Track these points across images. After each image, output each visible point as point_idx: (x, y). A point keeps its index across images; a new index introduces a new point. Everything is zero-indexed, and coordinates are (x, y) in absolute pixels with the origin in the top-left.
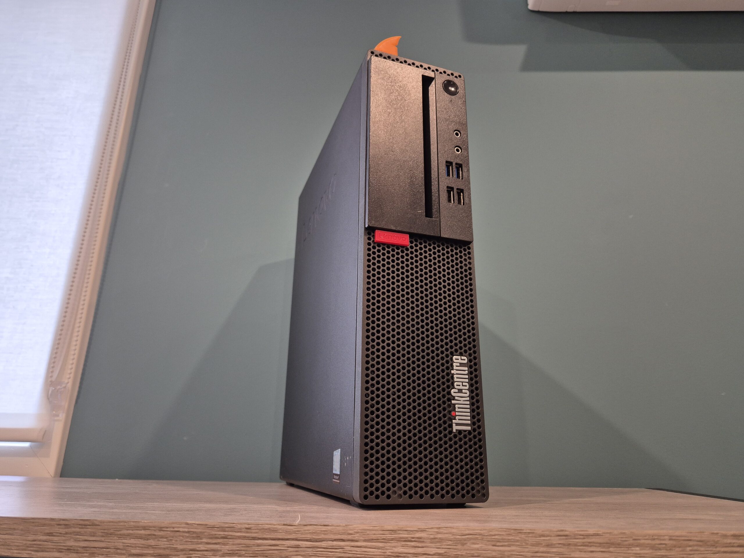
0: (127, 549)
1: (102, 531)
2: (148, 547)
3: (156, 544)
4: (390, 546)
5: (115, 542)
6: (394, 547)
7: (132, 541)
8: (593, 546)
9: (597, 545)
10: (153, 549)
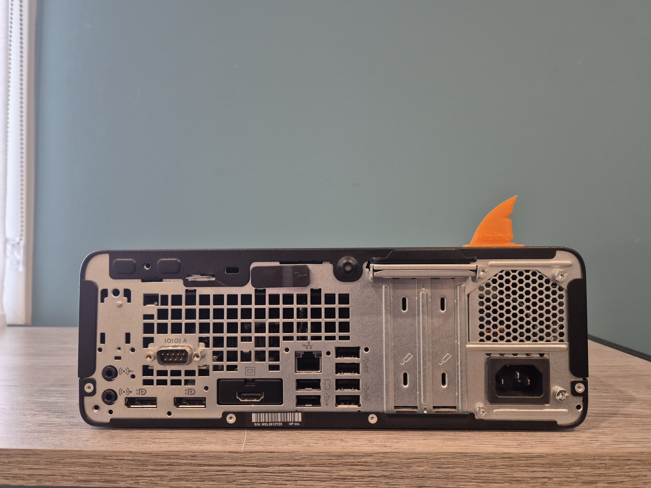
0: (74, 476)
1: (45, 459)
2: (95, 474)
3: (102, 471)
4: (336, 470)
5: (60, 470)
6: (341, 471)
7: (78, 468)
8: (535, 466)
9: (540, 465)
10: (99, 476)
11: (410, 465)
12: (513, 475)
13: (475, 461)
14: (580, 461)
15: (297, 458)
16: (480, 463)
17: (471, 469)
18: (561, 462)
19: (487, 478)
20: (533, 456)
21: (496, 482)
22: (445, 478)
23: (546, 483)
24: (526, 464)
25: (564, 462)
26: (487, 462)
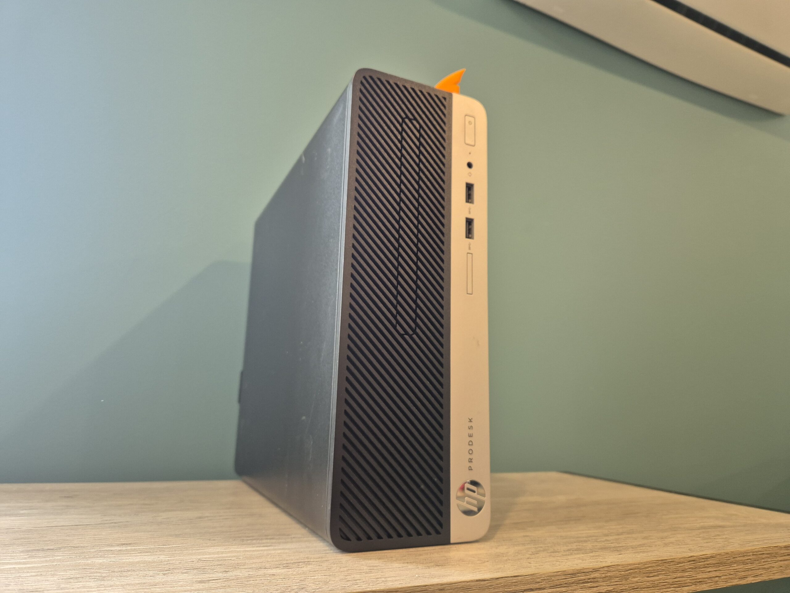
11: (627, 577)
12: (696, 577)
13: (671, 566)
14: (736, 559)
15: (538, 580)
16: (675, 569)
17: (670, 575)
18: (725, 561)
19: (680, 582)
20: (707, 557)
21: (686, 585)
22: (653, 587)
23: (717, 581)
24: (704, 565)
25: (727, 560)
26: (680, 566)
